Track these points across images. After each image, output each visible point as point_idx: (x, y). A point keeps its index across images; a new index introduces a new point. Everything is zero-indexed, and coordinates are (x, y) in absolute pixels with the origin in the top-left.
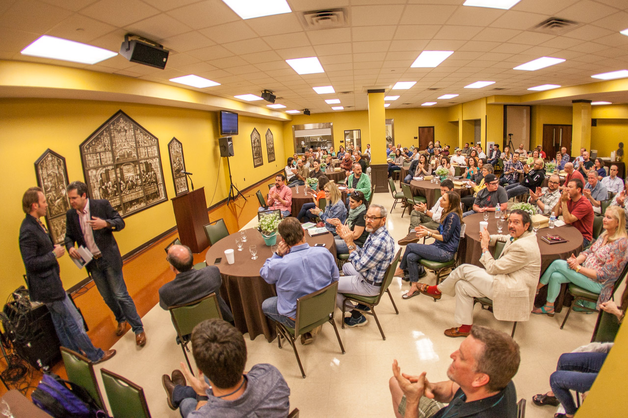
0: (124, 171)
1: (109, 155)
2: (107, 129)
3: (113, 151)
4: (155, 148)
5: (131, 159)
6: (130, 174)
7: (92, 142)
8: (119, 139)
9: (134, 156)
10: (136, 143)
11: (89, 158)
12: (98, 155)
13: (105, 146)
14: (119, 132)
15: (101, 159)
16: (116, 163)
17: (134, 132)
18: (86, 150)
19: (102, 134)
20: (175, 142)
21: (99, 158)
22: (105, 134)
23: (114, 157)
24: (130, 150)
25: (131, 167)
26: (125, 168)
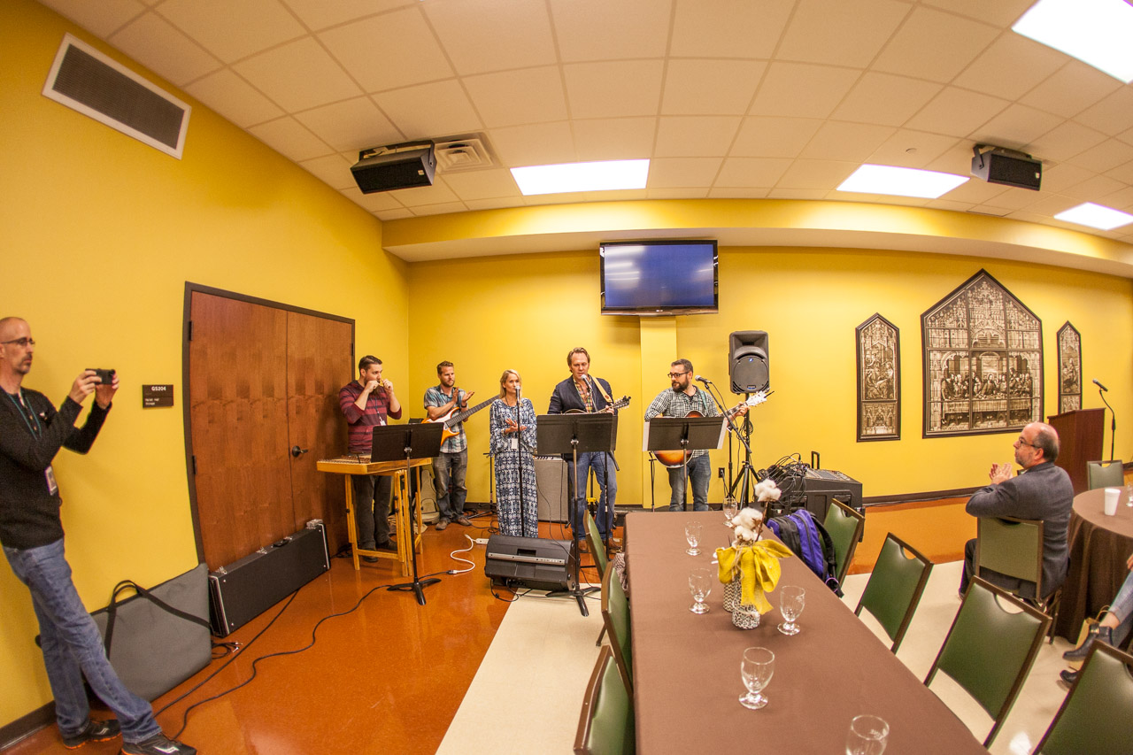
0: (983, 364)
1: (963, 335)
2: (963, 297)
3: (969, 330)
4: (1036, 336)
5: (995, 347)
6: (991, 369)
7: (939, 313)
8: (980, 313)
9: (1001, 343)
10: (1005, 323)
11: (933, 333)
12: (947, 332)
13: (958, 321)
14: (981, 302)
15: (950, 339)
16: (972, 348)
17: (1004, 305)
18: (930, 323)
19: (954, 303)
20: (1069, 331)
21: (948, 336)
22: (959, 303)
23: (970, 338)
24: (996, 333)
25: (994, 359)
26: (985, 359)
